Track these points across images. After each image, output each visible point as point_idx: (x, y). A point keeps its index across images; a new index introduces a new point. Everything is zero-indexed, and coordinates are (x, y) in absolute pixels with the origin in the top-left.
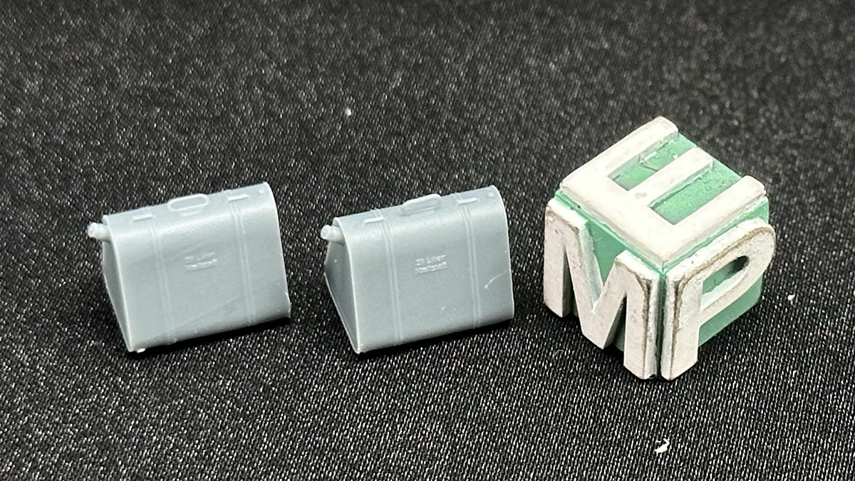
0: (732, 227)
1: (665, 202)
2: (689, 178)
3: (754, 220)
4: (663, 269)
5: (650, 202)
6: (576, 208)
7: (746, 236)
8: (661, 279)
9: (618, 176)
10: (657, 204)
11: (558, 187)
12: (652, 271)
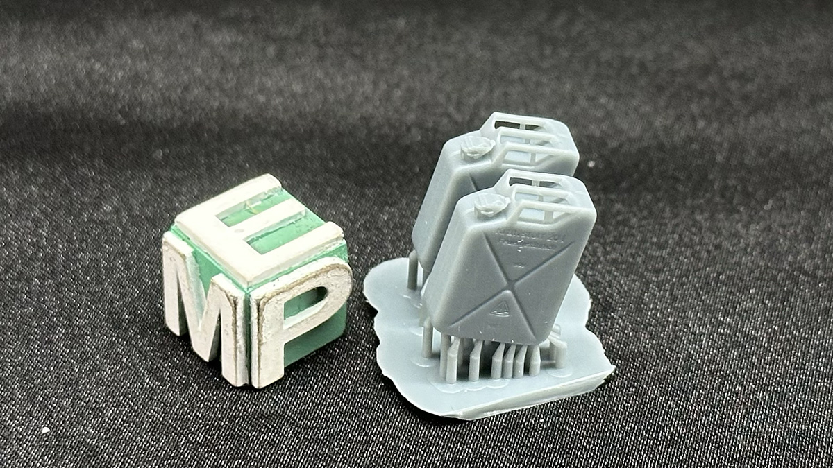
0: (311, 262)
1: (260, 239)
2: (283, 221)
3: (332, 258)
4: (248, 289)
5: (246, 236)
6: (186, 239)
7: (323, 269)
8: (246, 297)
9: (225, 218)
10: (253, 240)
11: (173, 222)
12: (239, 290)
